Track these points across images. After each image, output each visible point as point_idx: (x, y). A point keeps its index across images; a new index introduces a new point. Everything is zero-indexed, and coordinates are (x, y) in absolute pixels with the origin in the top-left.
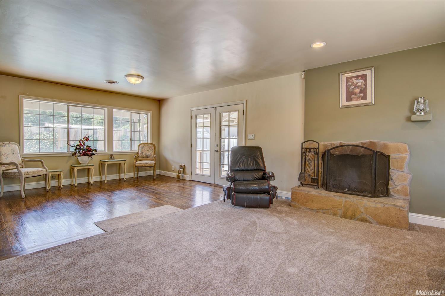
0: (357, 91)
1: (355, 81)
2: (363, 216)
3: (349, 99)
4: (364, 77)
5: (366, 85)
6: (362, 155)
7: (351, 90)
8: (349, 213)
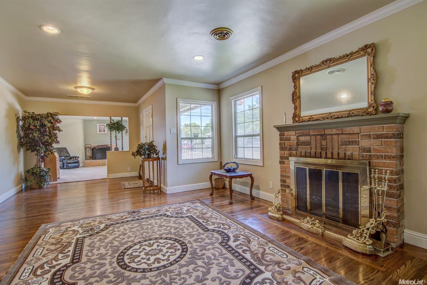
0: (102, 129)
1: (101, 126)
3: (100, 131)
4: (104, 126)
5: (105, 128)
6: (105, 148)
7: (100, 129)
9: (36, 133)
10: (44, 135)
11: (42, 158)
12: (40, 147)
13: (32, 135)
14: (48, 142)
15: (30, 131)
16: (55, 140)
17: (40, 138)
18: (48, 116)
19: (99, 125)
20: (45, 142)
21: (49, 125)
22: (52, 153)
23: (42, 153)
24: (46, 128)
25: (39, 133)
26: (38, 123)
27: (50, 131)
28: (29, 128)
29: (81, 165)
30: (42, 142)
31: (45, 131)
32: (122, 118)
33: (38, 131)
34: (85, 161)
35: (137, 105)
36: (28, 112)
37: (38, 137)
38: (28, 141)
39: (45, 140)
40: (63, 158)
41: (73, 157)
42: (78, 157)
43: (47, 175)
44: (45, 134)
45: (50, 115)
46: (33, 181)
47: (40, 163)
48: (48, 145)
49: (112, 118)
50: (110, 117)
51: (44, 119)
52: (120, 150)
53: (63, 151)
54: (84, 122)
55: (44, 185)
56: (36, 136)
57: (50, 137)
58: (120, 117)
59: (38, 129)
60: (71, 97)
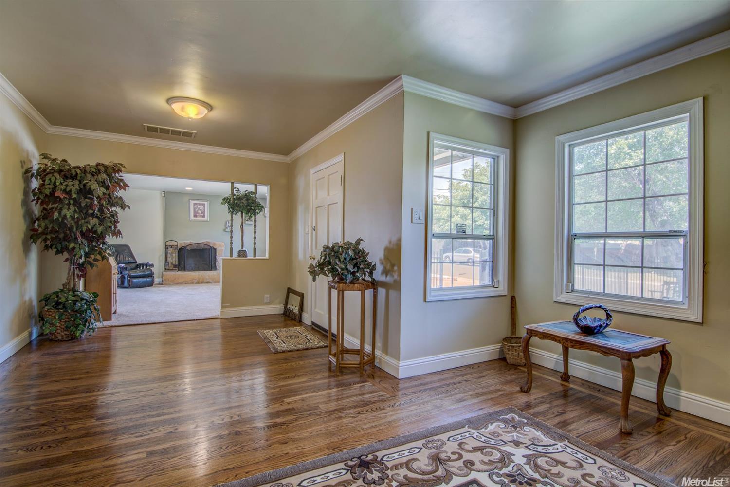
0: (200, 212)
1: (199, 206)
2: (208, 280)
3: (195, 216)
4: (204, 205)
5: (204, 210)
6: (203, 249)
7: (196, 211)
8: (201, 281)
9: (69, 208)
10: (87, 215)
11: (81, 267)
12: (76, 243)
13: (60, 213)
14: (95, 232)
15: (54, 203)
16: (113, 229)
17: (77, 223)
18: (99, 170)
19: (194, 204)
20: (88, 230)
21: (100, 191)
22: (104, 258)
23: (81, 257)
24: (92, 199)
25: (75, 210)
26: (74, 187)
27: (101, 205)
28: (52, 197)
29: (157, 280)
30: (82, 230)
31: (91, 206)
32: (256, 186)
33: (73, 204)
34: (164, 273)
35: (288, 159)
36: (53, 157)
37: (73, 218)
38: (50, 226)
39: (90, 227)
40: (123, 265)
41: (143, 265)
42: (152, 266)
43: (90, 309)
44: (91, 212)
45: (103, 169)
46: (57, 324)
47: (74, 279)
48: (94, 238)
49: (236, 185)
50: (233, 183)
51: (89, 176)
52: (250, 255)
53: (122, 251)
54: (165, 196)
55: (83, 331)
56: (68, 216)
57: (102, 221)
58: (252, 183)
59: (74, 199)
60: (152, 132)
